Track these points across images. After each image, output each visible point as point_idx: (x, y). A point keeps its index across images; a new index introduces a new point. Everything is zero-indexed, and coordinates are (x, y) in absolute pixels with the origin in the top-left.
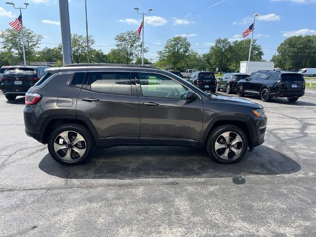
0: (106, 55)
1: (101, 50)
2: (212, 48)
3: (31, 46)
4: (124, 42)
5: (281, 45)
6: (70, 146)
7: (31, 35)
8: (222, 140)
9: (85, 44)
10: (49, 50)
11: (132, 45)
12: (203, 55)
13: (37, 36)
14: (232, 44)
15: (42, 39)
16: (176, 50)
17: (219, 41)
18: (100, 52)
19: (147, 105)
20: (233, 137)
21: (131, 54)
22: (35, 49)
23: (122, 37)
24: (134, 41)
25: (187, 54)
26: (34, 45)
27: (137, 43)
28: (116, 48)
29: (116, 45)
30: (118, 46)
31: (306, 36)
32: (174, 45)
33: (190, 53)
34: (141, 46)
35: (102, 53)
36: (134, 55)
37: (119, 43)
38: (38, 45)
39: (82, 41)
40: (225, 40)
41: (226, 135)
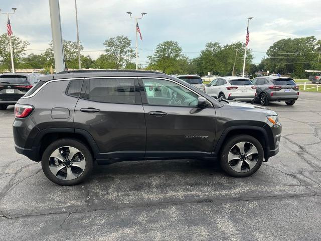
0: (94, 61)
1: (89, 56)
2: (203, 52)
3: (17, 53)
4: (113, 47)
5: (270, 48)
6: (67, 163)
7: (16, 41)
8: (236, 151)
9: (73, 50)
10: (35, 57)
11: (122, 51)
12: (194, 59)
13: (23, 42)
14: (223, 49)
15: (28, 46)
16: (167, 55)
17: (209, 45)
18: (88, 58)
19: (153, 114)
20: (247, 148)
21: (121, 59)
22: (21, 56)
23: (112, 42)
24: (125, 46)
25: (178, 59)
26: (19, 52)
27: (127, 48)
28: (105, 53)
29: (105, 51)
30: (107, 51)
31: (295, 39)
32: (165, 49)
33: (181, 57)
34: (131, 51)
35: (90, 59)
36: (124, 60)
37: (109, 48)
38: (24, 52)
39: (70, 47)
40: (216, 44)
41: (241, 145)
